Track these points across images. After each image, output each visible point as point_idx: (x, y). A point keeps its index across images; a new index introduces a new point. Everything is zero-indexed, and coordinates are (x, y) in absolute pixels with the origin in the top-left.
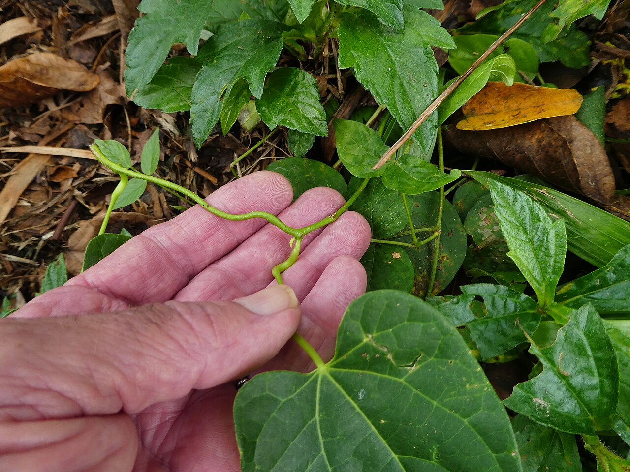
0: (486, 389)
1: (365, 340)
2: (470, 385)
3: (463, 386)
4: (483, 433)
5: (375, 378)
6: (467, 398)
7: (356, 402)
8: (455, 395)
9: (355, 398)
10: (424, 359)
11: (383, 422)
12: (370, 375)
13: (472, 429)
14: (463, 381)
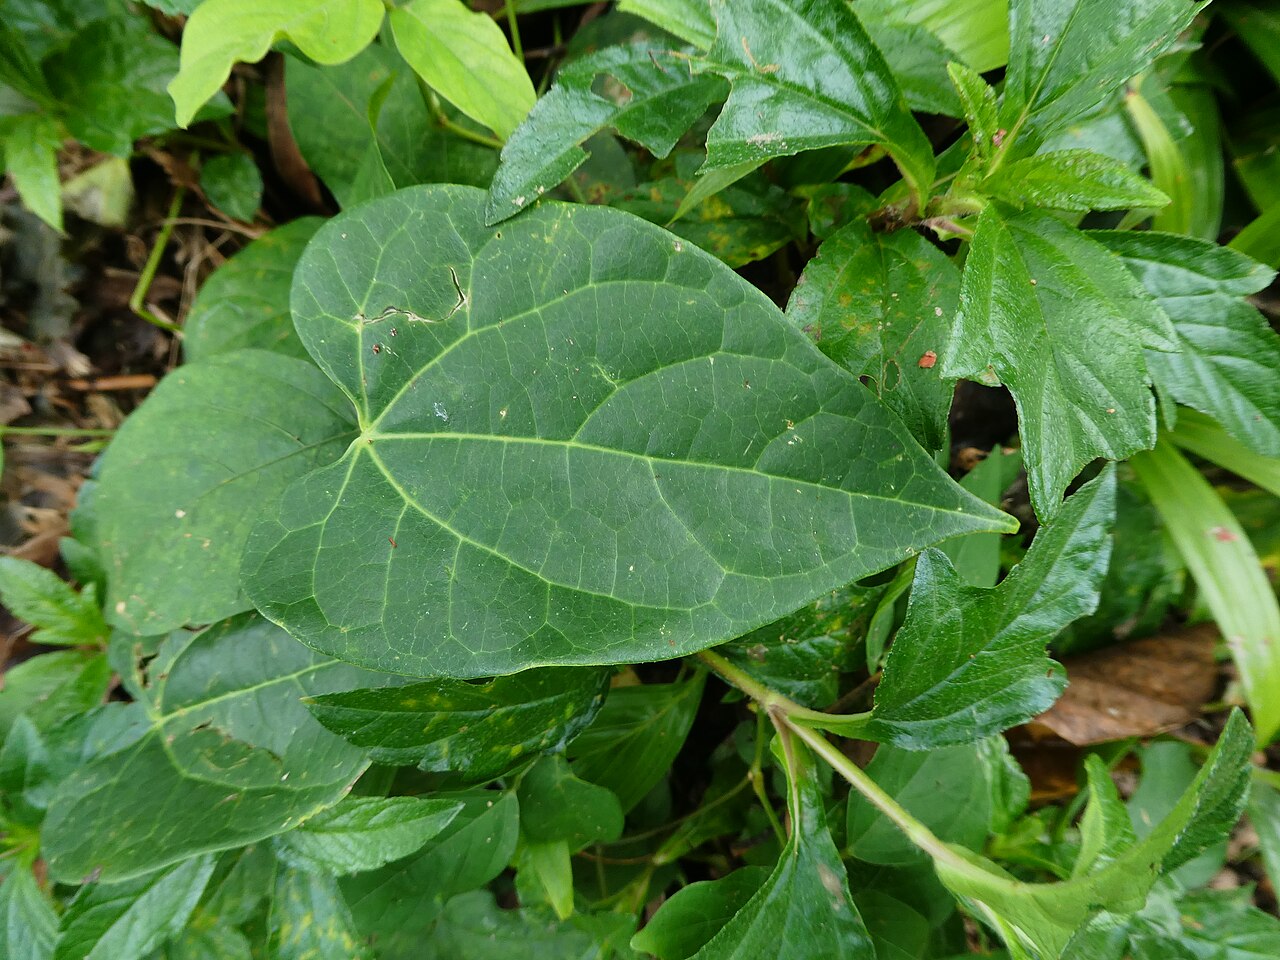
0: (569, 215)
1: (358, 329)
2: (548, 235)
3: (543, 246)
4: (623, 272)
5: (434, 370)
6: (562, 255)
7: (449, 430)
8: (546, 270)
9: (441, 425)
10: (464, 272)
11: (504, 413)
12: (424, 374)
13: (608, 284)
14: (535, 241)
